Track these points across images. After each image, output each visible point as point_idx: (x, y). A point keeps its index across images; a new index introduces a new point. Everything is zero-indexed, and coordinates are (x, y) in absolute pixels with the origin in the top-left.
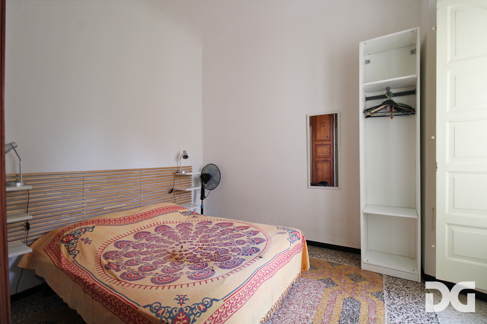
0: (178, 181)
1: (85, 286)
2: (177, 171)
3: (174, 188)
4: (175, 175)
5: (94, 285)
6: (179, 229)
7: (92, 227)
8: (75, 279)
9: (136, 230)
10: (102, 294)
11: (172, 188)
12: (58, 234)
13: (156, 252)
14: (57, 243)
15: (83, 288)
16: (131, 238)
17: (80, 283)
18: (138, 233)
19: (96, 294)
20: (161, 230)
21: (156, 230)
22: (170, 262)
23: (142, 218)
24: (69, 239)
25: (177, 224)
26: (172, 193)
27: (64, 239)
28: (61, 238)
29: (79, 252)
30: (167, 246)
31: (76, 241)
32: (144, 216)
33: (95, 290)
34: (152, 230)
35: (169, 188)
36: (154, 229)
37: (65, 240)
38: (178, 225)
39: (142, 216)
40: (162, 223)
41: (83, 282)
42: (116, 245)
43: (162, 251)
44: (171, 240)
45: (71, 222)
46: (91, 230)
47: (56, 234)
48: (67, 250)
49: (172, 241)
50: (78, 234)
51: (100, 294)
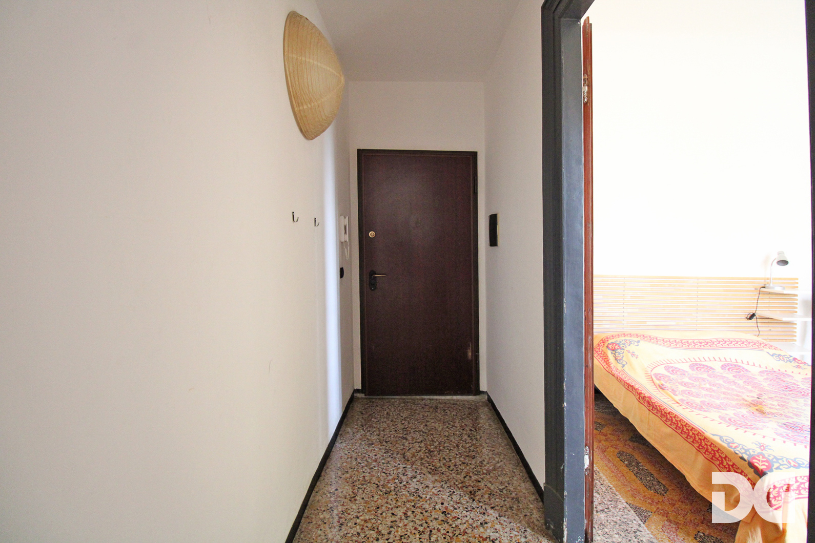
0: (765, 301)
1: (640, 396)
2: (765, 284)
3: (757, 312)
4: (760, 291)
5: (649, 397)
6: (765, 377)
7: (637, 341)
8: (628, 387)
9: (693, 360)
10: (660, 409)
11: (754, 312)
12: (602, 340)
13: (724, 393)
14: (603, 349)
15: (637, 397)
16: (685, 367)
17: (634, 393)
18: (696, 364)
19: (653, 407)
20: (732, 370)
21: (723, 367)
22: (747, 410)
23: (701, 346)
24: (615, 348)
25: (761, 369)
26: (753, 320)
27: (610, 346)
28: (606, 345)
29: (627, 363)
30: (743, 393)
31: (622, 351)
32: (703, 344)
33: (652, 403)
34: (717, 366)
35: (748, 311)
36: (721, 365)
37: (611, 348)
38: (763, 371)
39: (701, 343)
40: (734, 360)
41: (637, 392)
42: (667, 368)
43: (734, 395)
44: (749, 387)
45: (611, 330)
46: (636, 344)
47: (601, 339)
48: (614, 358)
49: (751, 388)
50: (623, 344)
51: (659, 408)
